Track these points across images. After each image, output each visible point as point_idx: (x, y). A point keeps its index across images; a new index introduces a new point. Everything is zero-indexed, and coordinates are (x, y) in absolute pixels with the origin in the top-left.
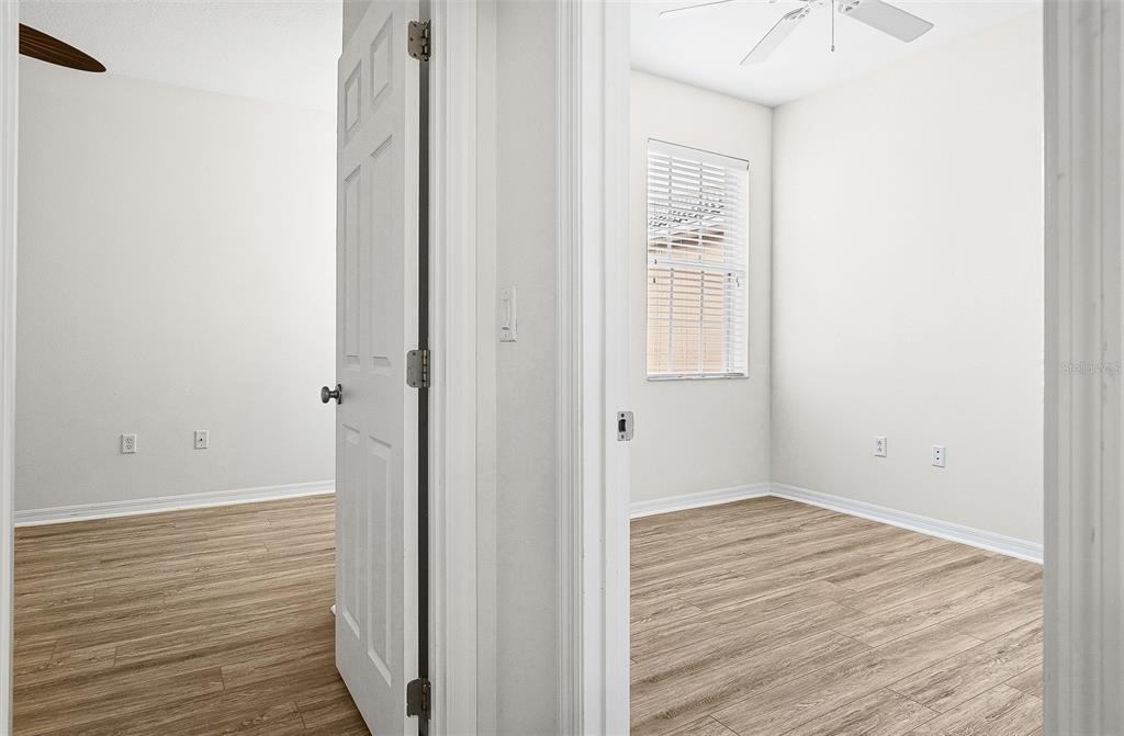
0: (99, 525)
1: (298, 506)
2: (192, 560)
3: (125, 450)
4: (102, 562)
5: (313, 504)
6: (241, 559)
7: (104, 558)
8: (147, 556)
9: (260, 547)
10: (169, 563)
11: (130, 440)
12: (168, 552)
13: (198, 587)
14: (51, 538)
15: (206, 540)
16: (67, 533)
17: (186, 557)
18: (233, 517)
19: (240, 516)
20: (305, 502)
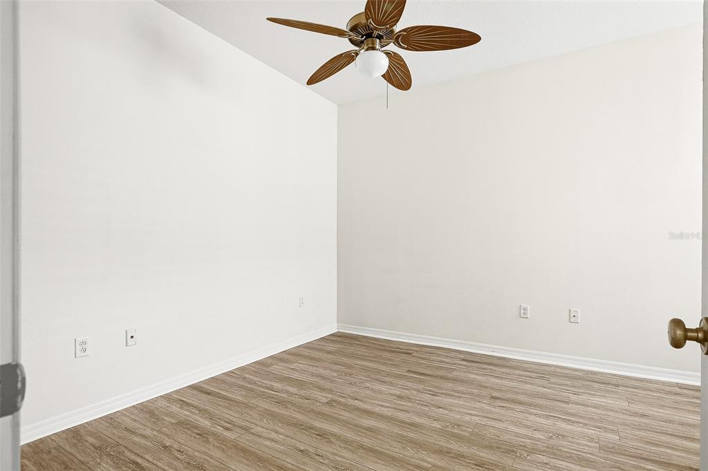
0: (504, 363)
1: (658, 391)
2: (549, 422)
3: (522, 315)
4: (493, 397)
5: (676, 394)
6: (592, 440)
7: (495, 394)
8: (521, 403)
9: (613, 431)
10: (532, 418)
11: (525, 309)
12: (536, 406)
13: (544, 459)
14: (475, 365)
15: (568, 403)
16: (485, 363)
17: (548, 417)
18: (596, 385)
19: (602, 386)
20: (668, 389)
